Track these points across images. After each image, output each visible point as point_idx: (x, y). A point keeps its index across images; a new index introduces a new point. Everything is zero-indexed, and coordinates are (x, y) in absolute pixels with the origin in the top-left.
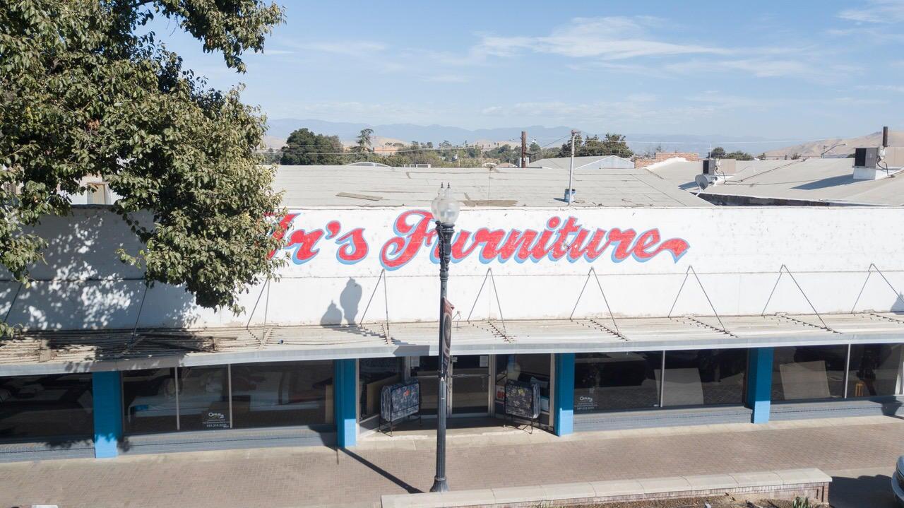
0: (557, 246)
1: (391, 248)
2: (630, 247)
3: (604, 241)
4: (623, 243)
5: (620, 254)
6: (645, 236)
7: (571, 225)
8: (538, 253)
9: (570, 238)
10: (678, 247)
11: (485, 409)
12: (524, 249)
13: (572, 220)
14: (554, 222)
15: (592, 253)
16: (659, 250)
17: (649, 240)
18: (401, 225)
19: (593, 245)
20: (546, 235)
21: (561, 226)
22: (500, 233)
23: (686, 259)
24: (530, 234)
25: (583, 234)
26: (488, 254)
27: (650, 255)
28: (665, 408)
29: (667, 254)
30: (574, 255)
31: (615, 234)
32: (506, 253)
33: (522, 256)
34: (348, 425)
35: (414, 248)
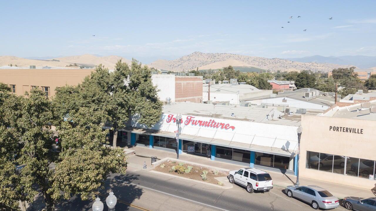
0: (211, 125)
1: (186, 122)
2: (224, 126)
3: (219, 125)
4: (223, 126)
5: (222, 128)
6: (227, 125)
7: (213, 121)
8: (208, 126)
9: (213, 124)
10: (233, 128)
11: (200, 153)
12: (206, 125)
13: (214, 120)
14: (211, 120)
15: (217, 127)
16: (229, 128)
17: (227, 126)
18: (187, 118)
19: (217, 125)
20: (209, 123)
21: (212, 121)
22: (202, 121)
23: (235, 130)
24: (207, 122)
25: (216, 123)
26: (200, 125)
27: (228, 129)
28: (233, 160)
29: (231, 129)
30: (214, 127)
31: (221, 124)
32: (203, 125)
33: (206, 126)
34: (180, 150)
35: (189, 122)
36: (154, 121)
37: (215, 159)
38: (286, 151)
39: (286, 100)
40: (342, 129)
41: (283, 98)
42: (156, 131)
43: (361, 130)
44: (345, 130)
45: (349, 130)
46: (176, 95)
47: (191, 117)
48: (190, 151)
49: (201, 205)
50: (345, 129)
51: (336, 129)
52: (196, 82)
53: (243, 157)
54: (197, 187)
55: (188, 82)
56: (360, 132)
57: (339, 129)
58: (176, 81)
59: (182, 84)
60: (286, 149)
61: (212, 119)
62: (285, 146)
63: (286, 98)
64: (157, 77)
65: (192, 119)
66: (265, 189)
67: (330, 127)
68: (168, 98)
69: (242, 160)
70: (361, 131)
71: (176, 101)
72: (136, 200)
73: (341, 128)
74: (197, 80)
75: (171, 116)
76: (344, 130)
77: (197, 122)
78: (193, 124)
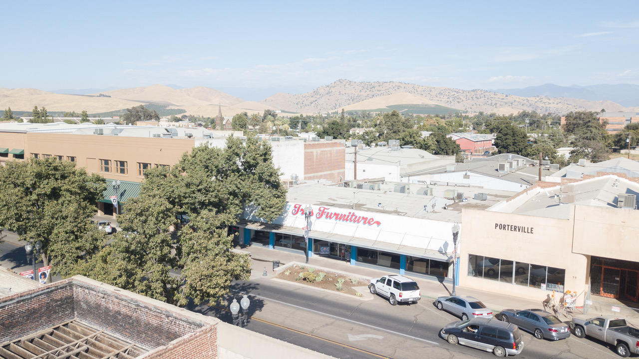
0: (351, 219)
1: (318, 214)
2: (367, 221)
3: (361, 219)
4: (366, 221)
5: (365, 223)
6: (370, 220)
7: (353, 215)
8: (347, 220)
9: (354, 217)
10: (378, 223)
11: (337, 255)
12: (344, 218)
13: (354, 213)
14: (350, 213)
15: (358, 222)
16: (374, 223)
17: (371, 220)
18: (320, 210)
19: (358, 220)
20: (348, 216)
21: (351, 214)
22: (339, 214)
23: (381, 226)
24: (345, 215)
25: (356, 217)
26: (336, 218)
27: (372, 224)
28: (379, 265)
29: (375, 225)
30: (355, 221)
31: (363, 218)
32: (340, 219)
33: (343, 220)
34: (310, 252)
35: (322, 215)
36: (276, 214)
37: (356, 264)
38: (443, 254)
39: (469, 176)
40: (510, 227)
41: (464, 173)
42: (278, 226)
43: (532, 228)
44: (513, 229)
45: (517, 229)
46: (305, 169)
47: (325, 208)
48: (323, 253)
49: (333, 318)
50: (513, 227)
51: (503, 227)
52: (335, 149)
53: (392, 261)
54: (329, 298)
55: (323, 149)
56: (529, 231)
57: (506, 228)
58: (305, 149)
59: (315, 154)
60: (444, 252)
61: (352, 211)
62: (443, 248)
63: (469, 173)
64: (278, 146)
65: (326, 210)
66: (410, 300)
67: (496, 224)
68: (294, 176)
69: (389, 265)
70: (532, 231)
71: (305, 178)
72: (257, 312)
73: (508, 226)
74: (337, 147)
75: (298, 206)
76: (511, 228)
77: (333, 215)
78: (327, 217)
